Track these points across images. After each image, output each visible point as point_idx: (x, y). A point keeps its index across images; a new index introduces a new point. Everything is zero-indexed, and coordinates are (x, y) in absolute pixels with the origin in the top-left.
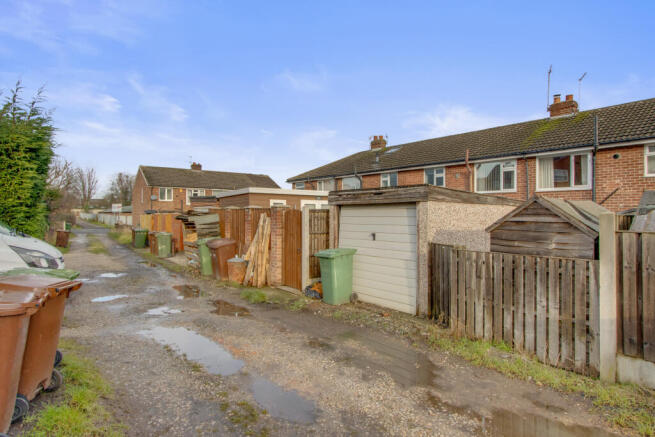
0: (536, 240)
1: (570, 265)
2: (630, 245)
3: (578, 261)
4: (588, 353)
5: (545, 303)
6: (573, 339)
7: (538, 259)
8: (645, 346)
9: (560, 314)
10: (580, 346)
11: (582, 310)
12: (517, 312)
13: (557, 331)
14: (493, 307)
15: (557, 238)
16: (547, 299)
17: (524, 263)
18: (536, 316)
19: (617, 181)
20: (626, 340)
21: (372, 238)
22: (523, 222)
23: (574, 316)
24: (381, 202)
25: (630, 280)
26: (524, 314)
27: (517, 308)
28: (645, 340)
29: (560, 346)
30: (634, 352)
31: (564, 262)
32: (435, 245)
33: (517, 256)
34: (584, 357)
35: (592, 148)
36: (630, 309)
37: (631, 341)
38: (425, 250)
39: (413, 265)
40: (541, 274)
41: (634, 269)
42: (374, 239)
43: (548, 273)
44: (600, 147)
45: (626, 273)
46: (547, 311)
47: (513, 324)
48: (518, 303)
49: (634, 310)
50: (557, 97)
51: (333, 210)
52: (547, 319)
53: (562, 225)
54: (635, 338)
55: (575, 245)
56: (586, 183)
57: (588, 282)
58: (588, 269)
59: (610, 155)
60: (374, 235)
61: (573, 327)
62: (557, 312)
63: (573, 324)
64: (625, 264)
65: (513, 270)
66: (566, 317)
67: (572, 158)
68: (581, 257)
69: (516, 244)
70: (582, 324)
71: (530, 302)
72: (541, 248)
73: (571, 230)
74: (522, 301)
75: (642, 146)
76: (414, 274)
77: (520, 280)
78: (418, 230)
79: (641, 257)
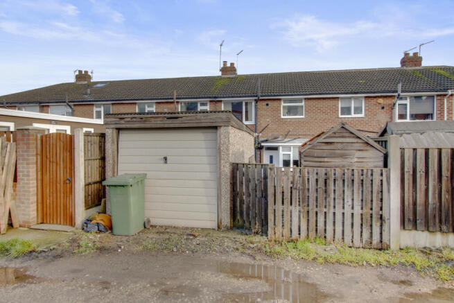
0: (342, 156)
1: (370, 173)
2: (409, 156)
3: (375, 170)
4: (381, 233)
5: (350, 203)
6: (371, 226)
7: (346, 171)
8: (418, 222)
9: (362, 208)
10: (376, 230)
11: (377, 204)
12: (329, 212)
13: (360, 222)
14: (308, 212)
15: (358, 154)
16: (353, 200)
17: (335, 174)
18: (343, 214)
19: (268, 120)
20: (406, 220)
21: (163, 161)
22: (331, 143)
23: (371, 209)
24: (177, 126)
25: (409, 179)
26: (334, 213)
27: (329, 210)
28: (418, 218)
29: (362, 232)
30: (411, 227)
31: (365, 171)
32: (237, 164)
33: (329, 169)
34: (379, 237)
35: (256, 98)
36: (409, 199)
37: (409, 220)
38: (227, 170)
39: (213, 184)
40: (348, 181)
41: (411, 173)
42: (166, 163)
43: (353, 180)
44: (261, 98)
45: (406, 176)
46: (353, 208)
47: (325, 222)
48: (329, 205)
49: (411, 199)
50: (225, 62)
51: (110, 133)
52: (353, 214)
53: (361, 144)
54: (411, 218)
55: (370, 158)
56: (251, 120)
57: (382, 184)
58: (382, 175)
59: (265, 103)
60: (166, 159)
61: (371, 217)
62: (360, 207)
63: (371, 214)
64: (406, 170)
65: (326, 180)
66: (366, 211)
67: (244, 104)
68: (376, 167)
69: (326, 160)
70: (377, 213)
71: (339, 203)
72: (346, 162)
73: (369, 148)
74: (332, 204)
75: (280, 100)
76: (214, 192)
77: (331, 187)
78: (218, 152)
79: (416, 165)
